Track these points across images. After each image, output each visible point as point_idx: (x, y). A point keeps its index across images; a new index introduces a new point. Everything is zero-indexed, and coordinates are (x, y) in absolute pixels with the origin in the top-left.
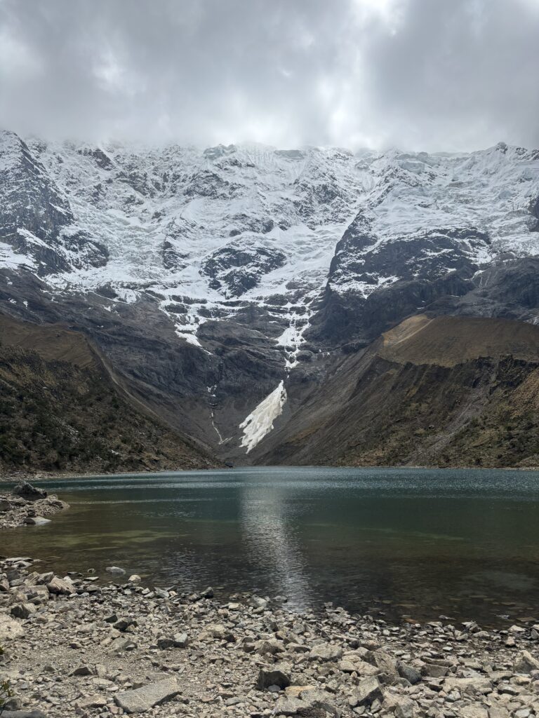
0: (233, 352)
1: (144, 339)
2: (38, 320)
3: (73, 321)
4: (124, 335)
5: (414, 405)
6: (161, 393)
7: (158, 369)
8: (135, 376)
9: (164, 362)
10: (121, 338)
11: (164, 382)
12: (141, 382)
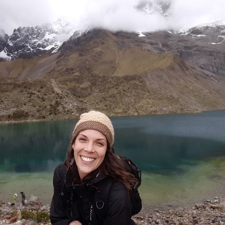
1: (208, 51)
2: (164, 51)
3: (178, 48)
4: (200, 51)
6: (214, 75)
7: (213, 64)
8: (202, 68)
9: (216, 61)
10: (198, 52)
11: (216, 70)
12: (204, 71)
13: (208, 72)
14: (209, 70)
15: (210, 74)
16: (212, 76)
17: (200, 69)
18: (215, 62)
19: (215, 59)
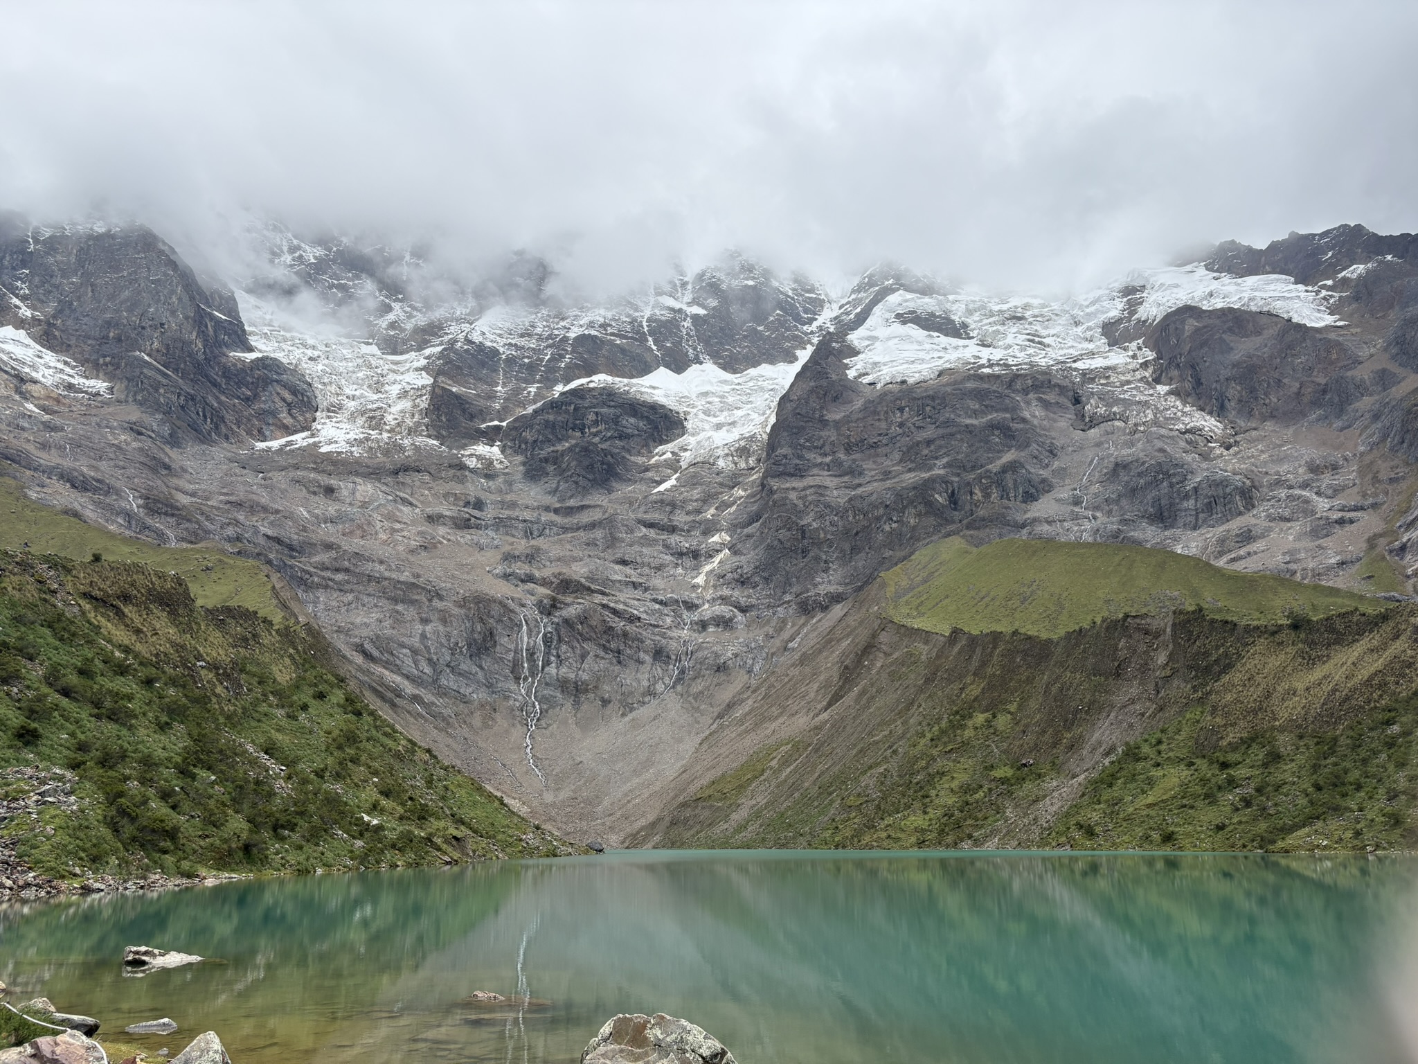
0: (573, 608)
1: (386, 578)
3: (238, 539)
4: (347, 570)
5: (980, 718)
6: (421, 692)
7: (415, 641)
8: (367, 656)
9: (428, 628)
10: (339, 577)
11: (428, 670)
12: (379, 670)
13: (398, 679)
14: (397, 670)
15: (409, 688)
16: (416, 699)
17: (359, 659)
18: (423, 636)
19: (425, 621)
